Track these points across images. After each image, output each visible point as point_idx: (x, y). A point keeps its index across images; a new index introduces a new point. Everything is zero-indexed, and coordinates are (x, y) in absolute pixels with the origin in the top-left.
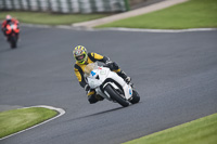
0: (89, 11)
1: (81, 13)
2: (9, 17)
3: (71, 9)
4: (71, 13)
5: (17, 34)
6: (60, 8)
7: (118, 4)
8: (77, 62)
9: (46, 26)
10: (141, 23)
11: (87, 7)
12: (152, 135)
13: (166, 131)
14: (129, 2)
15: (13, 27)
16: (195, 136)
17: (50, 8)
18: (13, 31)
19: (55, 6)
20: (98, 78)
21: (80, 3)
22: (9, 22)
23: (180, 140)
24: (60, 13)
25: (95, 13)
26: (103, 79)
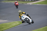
2: (16, 1)
5: (18, 5)
8: (19, 14)
9: (21, 4)
15: (17, 4)
18: (17, 5)
20: (24, 18)
22: (16, 3)
26: (25, 18)
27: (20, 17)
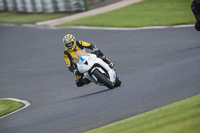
0: (52, 11)
1: (44, 13)
3: (35, 9)
4: (35, 12)
6: (25, 8)
7: (78, 5)
9: (12, 25)
10: (100, 21)
11: (50, 7)
12: (110, 125)
13: (123, 121)
14: (88, 2)
16: (149, 126)
17: (15, 8)
19: (20, 7)
20: (86, 63)
21: (43, 3)
23: (136, 129)
24: (25, 13)
25: (57, 13)
26: (91, 64)
27: (68, 61)
